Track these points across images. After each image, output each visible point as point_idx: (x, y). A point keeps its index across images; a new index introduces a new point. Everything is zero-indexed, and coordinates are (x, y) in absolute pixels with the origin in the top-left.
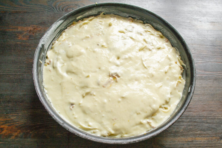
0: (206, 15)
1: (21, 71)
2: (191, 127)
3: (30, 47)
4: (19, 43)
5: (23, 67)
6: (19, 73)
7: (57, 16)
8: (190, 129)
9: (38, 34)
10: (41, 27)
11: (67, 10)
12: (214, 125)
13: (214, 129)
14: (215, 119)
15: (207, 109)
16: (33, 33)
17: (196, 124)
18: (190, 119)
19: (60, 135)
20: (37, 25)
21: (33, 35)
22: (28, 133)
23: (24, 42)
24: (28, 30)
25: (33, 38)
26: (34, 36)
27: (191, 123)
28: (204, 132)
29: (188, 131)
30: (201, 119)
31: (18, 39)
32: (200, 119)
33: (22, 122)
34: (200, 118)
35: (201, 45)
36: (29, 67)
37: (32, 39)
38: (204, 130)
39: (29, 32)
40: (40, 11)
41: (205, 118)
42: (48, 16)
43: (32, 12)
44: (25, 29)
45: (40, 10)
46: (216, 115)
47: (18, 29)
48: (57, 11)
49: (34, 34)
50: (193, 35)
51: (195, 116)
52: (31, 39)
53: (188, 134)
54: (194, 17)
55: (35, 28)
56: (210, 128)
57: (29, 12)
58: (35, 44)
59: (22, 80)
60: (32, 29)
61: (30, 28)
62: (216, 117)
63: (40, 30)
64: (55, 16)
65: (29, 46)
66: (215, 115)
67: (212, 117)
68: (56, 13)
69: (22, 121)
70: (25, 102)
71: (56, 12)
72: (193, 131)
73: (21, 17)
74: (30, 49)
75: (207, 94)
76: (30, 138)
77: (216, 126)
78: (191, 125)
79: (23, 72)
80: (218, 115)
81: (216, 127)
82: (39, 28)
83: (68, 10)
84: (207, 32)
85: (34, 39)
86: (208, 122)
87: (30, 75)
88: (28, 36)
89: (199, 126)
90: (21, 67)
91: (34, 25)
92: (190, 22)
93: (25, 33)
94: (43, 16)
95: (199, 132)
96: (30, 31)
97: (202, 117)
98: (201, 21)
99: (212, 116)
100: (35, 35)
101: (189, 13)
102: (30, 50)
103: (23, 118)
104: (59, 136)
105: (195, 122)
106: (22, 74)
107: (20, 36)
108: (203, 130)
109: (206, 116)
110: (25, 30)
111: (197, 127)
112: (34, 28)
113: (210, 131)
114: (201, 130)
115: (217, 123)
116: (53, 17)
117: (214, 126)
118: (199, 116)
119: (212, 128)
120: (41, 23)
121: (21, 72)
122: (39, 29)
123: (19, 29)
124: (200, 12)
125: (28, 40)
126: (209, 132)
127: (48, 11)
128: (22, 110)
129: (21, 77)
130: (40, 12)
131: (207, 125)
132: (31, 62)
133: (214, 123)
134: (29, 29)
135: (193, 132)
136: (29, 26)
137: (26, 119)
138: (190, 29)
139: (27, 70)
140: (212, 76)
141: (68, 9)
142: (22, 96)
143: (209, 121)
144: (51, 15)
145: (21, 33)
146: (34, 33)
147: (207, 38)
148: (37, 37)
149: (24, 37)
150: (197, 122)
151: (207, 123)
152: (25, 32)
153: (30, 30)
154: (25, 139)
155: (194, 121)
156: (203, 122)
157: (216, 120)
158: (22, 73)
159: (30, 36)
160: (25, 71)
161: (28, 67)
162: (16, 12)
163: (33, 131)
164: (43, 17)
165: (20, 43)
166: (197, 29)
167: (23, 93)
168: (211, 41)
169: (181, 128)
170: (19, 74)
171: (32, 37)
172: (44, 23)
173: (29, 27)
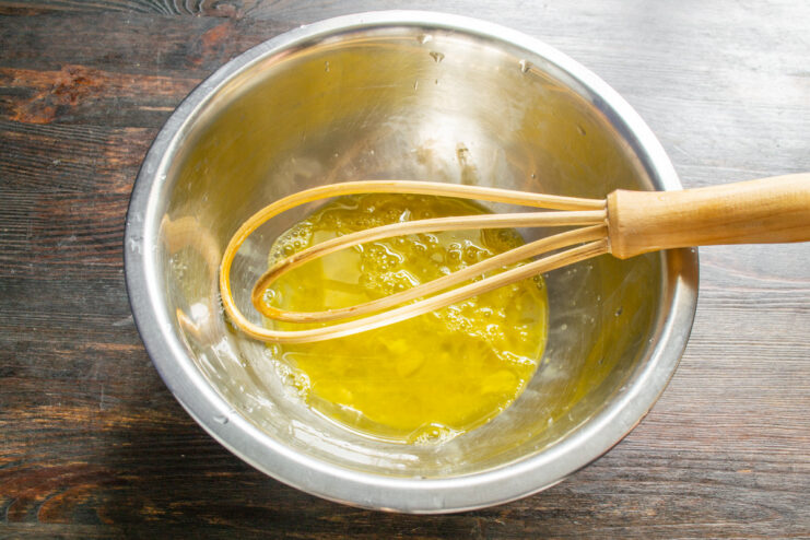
0: (778, 44)
1: (14, 249)
2: (689, 502)
3: (55, 151)
4: (12, 134)
5: (25, 233)
6: (5, 258)
7: (172, 32)
8: (685, 508)
9: (91, 103)
10: (105, 74)
11: (214, 8)
12: (787, 495)
13: (784, 512)
14: (790, 471)
15: (758, 431)
16: (73, 99)
17: (708, 489)
18: (686, 471)
19: (155, 512)
20: (92, 67)
21: (71, 104)
22: (25, 500)
23: (31, 134)
24: (53, 87)
25: (72, 118)
26: (77, 109)
27: (689, 485)
28: (743, 526)
29: (676, 519)
30: (732, 470)
31: (11, 118)
32: (726, 470)
33: (6, 456)
34: (727, 465)
35: (751, 169)
36: (47, 236)
37: (69, 123)
38: (742, 517)
39: (58, 93)
40: (105, 10)
41: (750, 468)
42: (136, 31)
43: (72, 14)
44: (42, 79)
45: (105, 6)
46: (795, 457)
47: (12, 79)
48: (175, 11)
49: (76, 103)
50: (718, 126)
51: (708, 459)
52: (62, 119)
53: (676, 529)
54: (725, 52)
55: (81, 75)
56: (768, 511)
57: (59, 14)
58: (76, 143)
59: (18, 283)
60: (69, 81)
61: (62, 77)
62: (794, 466)
63: (102, 86)
64: (164, 31)
65: (53, 150)
66: (790, 457)
67: (780, 463)
68: (171, 20)
69: (8, 452)
70: (22, 375)
71: (168, 17)
72: (697, 516)
73: (27, 29)
74: (56, 162)
75: (764, 370)
76: (33, 519)
77: (793, 500)
78: (690, 494)
79: (25, 255)
80: (801, 458)
81: (792, 508)
82: (98, 76)
83: (218, 7)
84: (779, 113)
85: (76, 122)
86: (760, 483)
87: (48, 265)
88: (50, 110)
89: (720, 500)
90: (15, 232)
91: (80, 67)
92: (708, 73)
93: (40, 97)
94: (118, 31)
95: (721, 524)
96: (62, 88)
97: (738, 464)
98: (754, 69)
99: (778, 458)
100: (80, 105)
101: (708, 35)
102: (54, 166)
103: (11, 437)
104: (149, 515)
105: (705, 481)
106: (20, 263)
107: (21, 110)
108: (736, 518)
109: (754, 460)
110: (42, 86)
111: (713, 502)
112: (75, 76)
113: (767, 523)
114: (731, 516)
115: (797, 490)
116: (155, 37)
117: (783, 501)
118: (723, 457)
119: (776, 509)
120: (106, 57)
121: (16, 252)
122: (98, 82)
123: (19, 81)
124: (753, 30)
125: (50, 124)
126: (764, 526)
127: (137, 10)
128: (7, 406)
129: (13, 271)
130: (106, 13)
131: (756, 495)
132: (56, 212)
133: (786, 490)
134: (58, 81)
135: (696, 520)
136: (59, 68)
137: (24, 445)
138: (706, 99)
139: (39, 244)
140: (786, 295)
141: (217, 3)
142: (13, 348)
143: (762, 481)
144: (146, 26)
145: (23, 94)
146: (77, 98)
147: (775, 141)
148: (86, 115)
149: (34, 110)
150: (716, 482)
151: (757, 487)
152: (41, 91)
153: (62, 85)
154: (15, 524)
155: (704, 476)
156: (739, 483)
157: (795, 477)
158: (20, 259)
159: (60, 110)
160: (29, 247)
161: (46, 232)
162: (11, 9)
163: (48, 493)
164: (116, 34)
165: (18, 135)
166: (739, 102)
167: (16, 339)
168: (789, 151)
169: (647, 502)
170: (8, 262)
171: (69, 114)
172: (118, 57)
173: (58, 73)
